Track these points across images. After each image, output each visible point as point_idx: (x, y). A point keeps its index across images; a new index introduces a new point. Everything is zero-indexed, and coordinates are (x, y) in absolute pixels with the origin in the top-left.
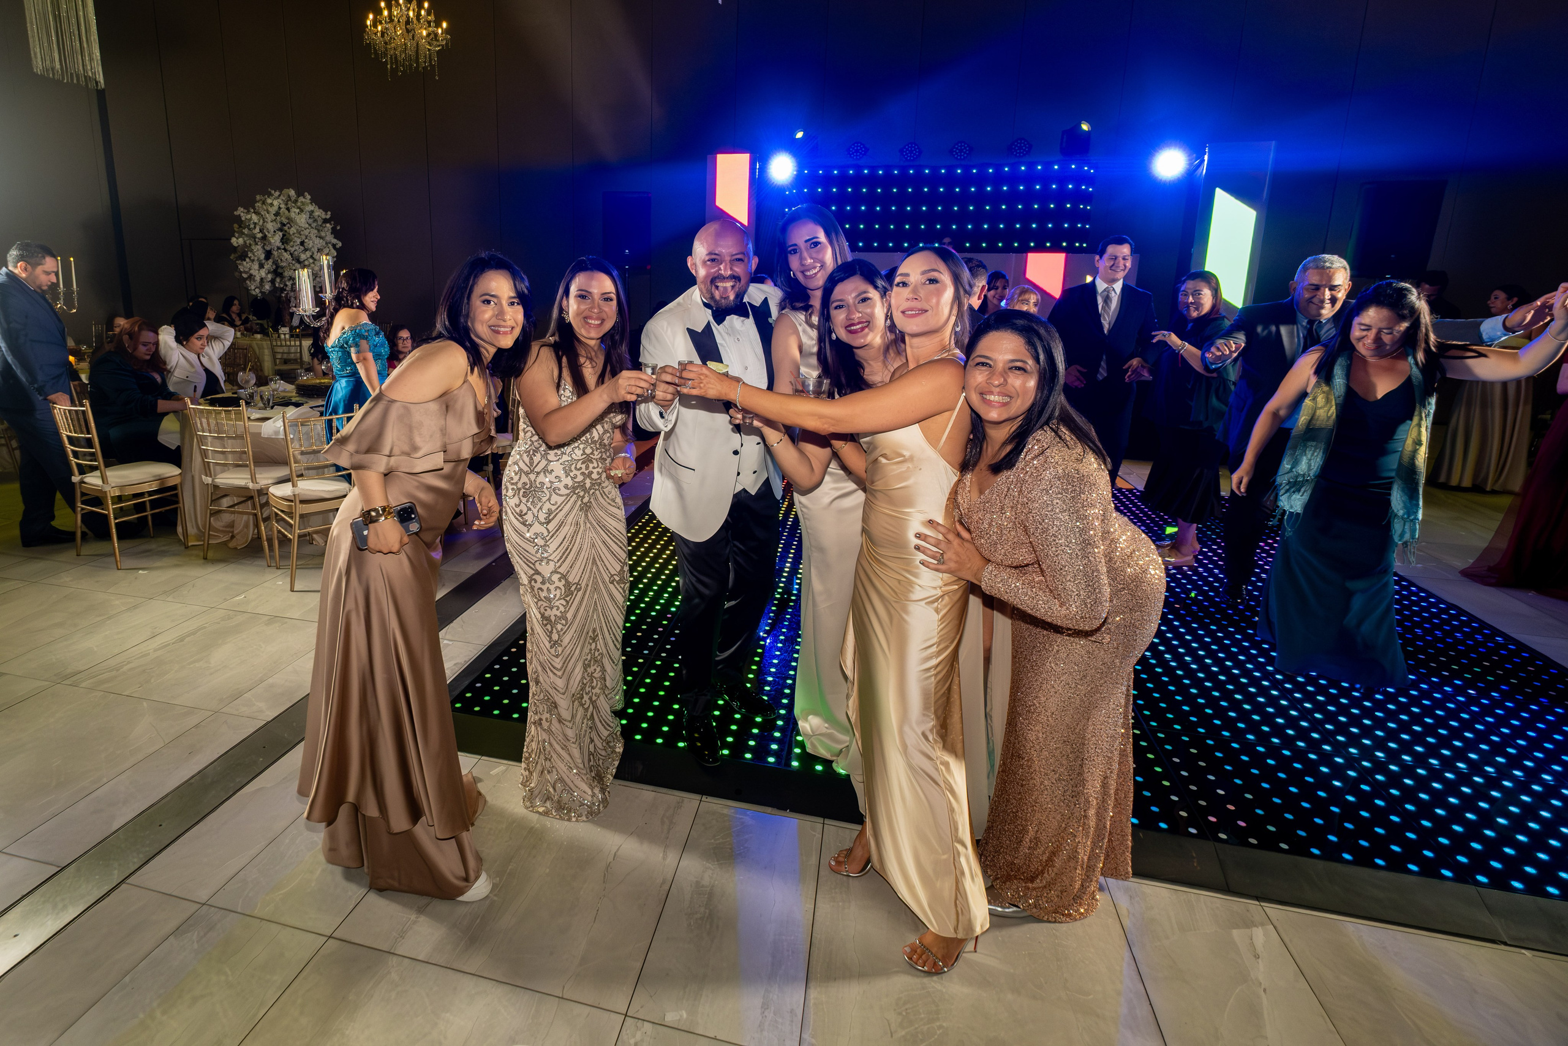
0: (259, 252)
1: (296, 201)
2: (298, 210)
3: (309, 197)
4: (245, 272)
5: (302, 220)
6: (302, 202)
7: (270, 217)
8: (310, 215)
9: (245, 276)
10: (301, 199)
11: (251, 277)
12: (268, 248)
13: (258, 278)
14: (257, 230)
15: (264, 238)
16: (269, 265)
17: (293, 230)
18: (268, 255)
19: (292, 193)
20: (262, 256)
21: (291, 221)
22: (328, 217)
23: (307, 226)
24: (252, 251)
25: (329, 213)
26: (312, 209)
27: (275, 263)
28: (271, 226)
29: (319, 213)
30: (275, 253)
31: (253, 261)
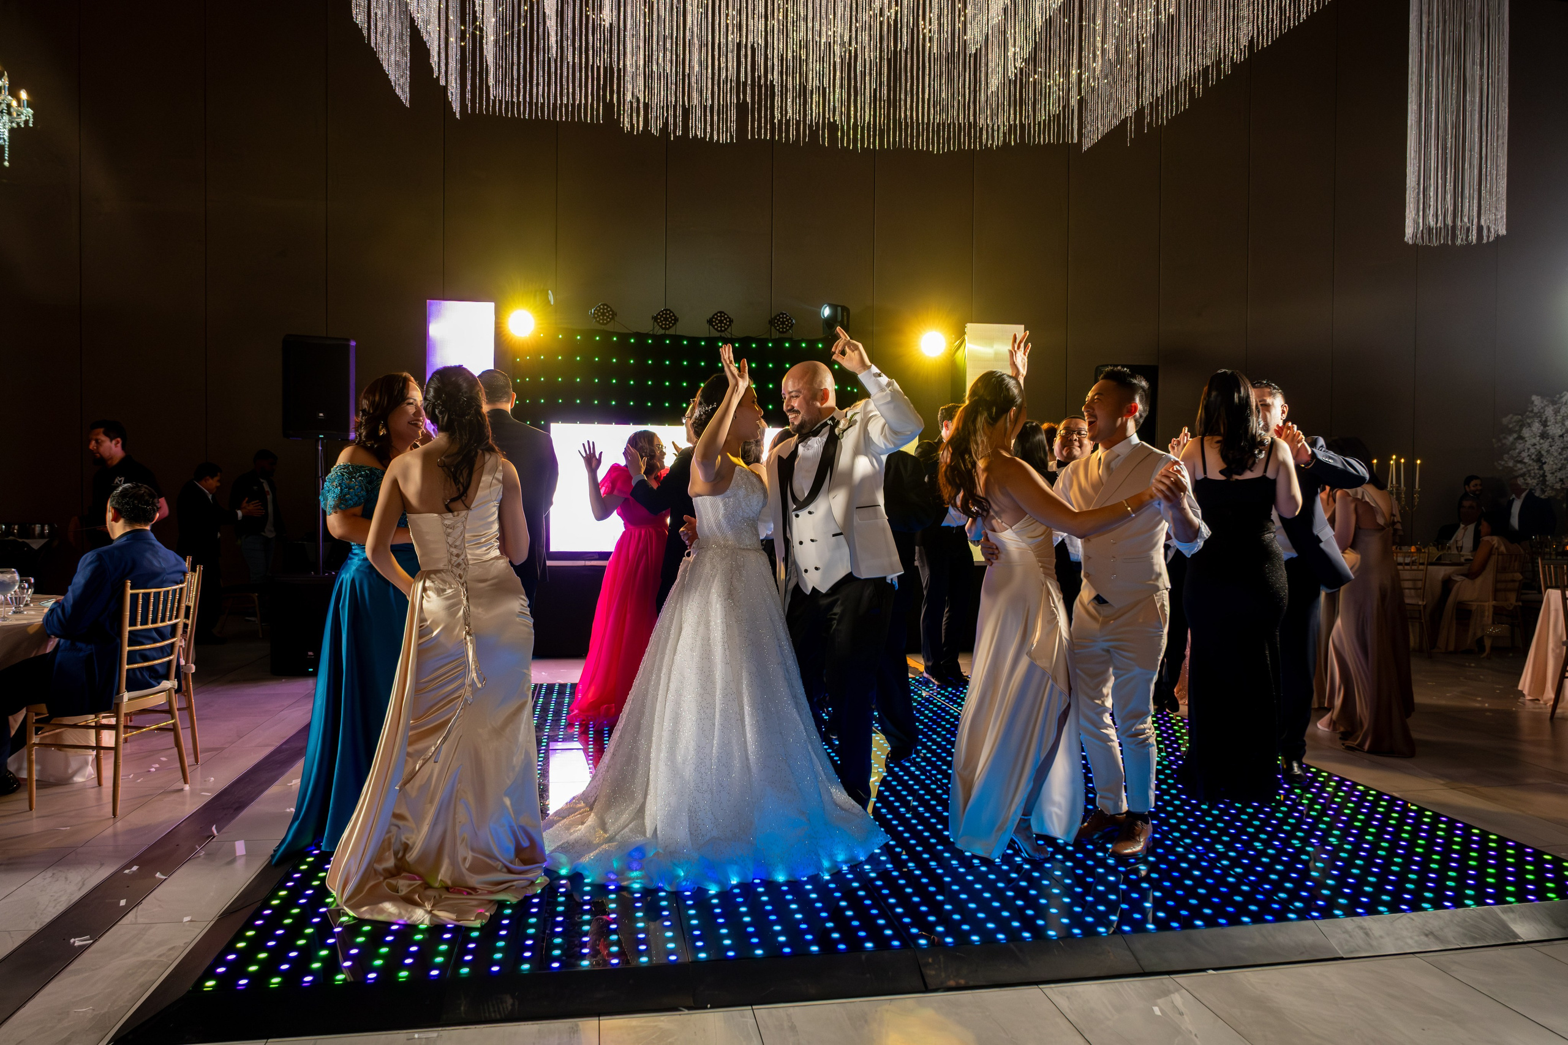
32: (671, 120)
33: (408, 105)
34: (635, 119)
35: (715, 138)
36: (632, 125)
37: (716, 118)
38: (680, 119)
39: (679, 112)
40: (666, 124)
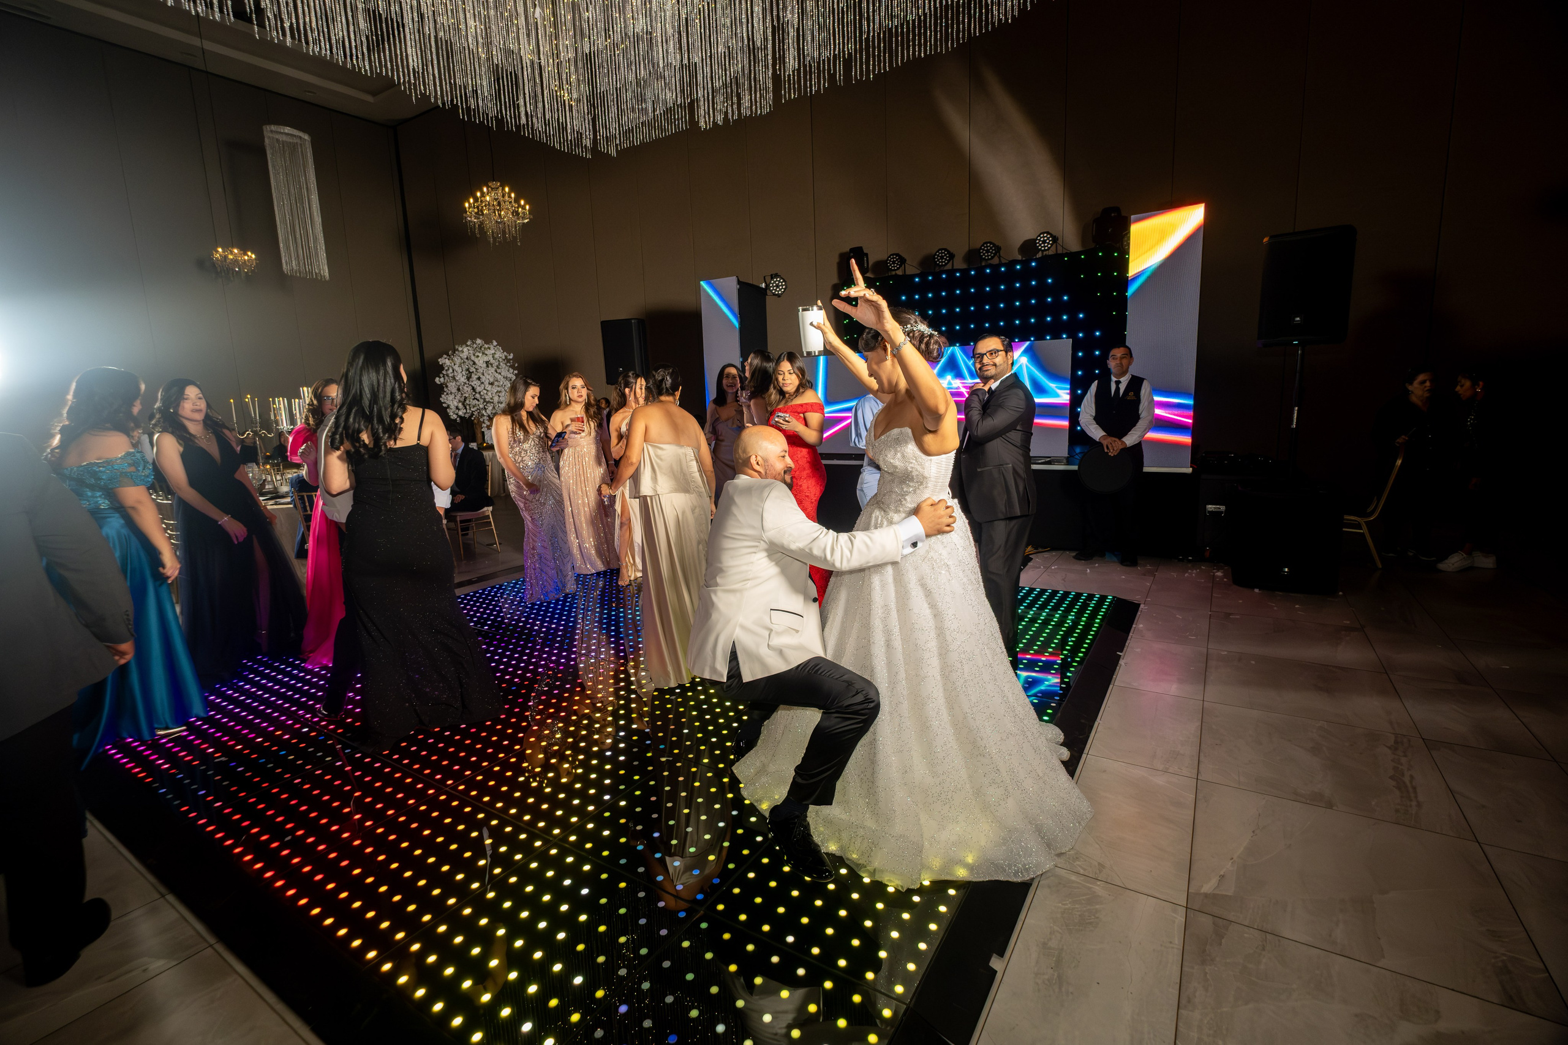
0: (452, 387)
1: (481, 347)
2: (480, 355)
3: (495, 343)
4: (444, 403)
5: (480, 361)
6: (485, 348)
7: (457, 360)
8: (493, 357)
9: (444, 405)
10: (486, 346)
11: (448, 407)
12: (458, 384)
13: (452, 407)
14: (451, 370)
15: (454, 378)
16: (458, 397)
17: (472, 369)
18: (459, 390)
19: (479, 341)
20: (454, 390)
21: (474, 363)
22: (511, 356)
23: (485, 365)
24: (447, 387)
25: (512, 354)
26: (493, 352)
27: (462, 394)
28: (456, 368)
29: (500, 354)
30: (461, 387)
31: (447, 394)
32: (730, 111)
33: (589, 156)
34: (707, 116)
35: (759, 113)
36: (706, 122)
37: (758, 95)
38: (735, 106)
39: (735, 99)
40: (726, 113)
